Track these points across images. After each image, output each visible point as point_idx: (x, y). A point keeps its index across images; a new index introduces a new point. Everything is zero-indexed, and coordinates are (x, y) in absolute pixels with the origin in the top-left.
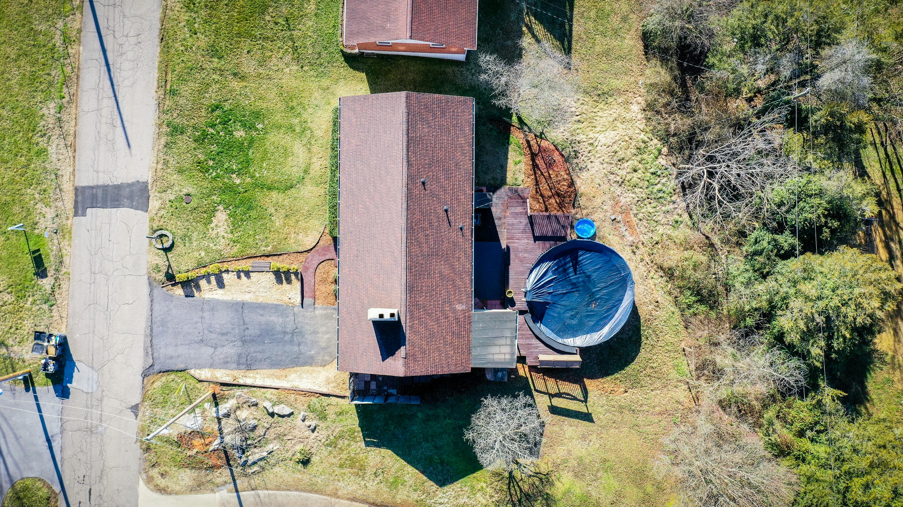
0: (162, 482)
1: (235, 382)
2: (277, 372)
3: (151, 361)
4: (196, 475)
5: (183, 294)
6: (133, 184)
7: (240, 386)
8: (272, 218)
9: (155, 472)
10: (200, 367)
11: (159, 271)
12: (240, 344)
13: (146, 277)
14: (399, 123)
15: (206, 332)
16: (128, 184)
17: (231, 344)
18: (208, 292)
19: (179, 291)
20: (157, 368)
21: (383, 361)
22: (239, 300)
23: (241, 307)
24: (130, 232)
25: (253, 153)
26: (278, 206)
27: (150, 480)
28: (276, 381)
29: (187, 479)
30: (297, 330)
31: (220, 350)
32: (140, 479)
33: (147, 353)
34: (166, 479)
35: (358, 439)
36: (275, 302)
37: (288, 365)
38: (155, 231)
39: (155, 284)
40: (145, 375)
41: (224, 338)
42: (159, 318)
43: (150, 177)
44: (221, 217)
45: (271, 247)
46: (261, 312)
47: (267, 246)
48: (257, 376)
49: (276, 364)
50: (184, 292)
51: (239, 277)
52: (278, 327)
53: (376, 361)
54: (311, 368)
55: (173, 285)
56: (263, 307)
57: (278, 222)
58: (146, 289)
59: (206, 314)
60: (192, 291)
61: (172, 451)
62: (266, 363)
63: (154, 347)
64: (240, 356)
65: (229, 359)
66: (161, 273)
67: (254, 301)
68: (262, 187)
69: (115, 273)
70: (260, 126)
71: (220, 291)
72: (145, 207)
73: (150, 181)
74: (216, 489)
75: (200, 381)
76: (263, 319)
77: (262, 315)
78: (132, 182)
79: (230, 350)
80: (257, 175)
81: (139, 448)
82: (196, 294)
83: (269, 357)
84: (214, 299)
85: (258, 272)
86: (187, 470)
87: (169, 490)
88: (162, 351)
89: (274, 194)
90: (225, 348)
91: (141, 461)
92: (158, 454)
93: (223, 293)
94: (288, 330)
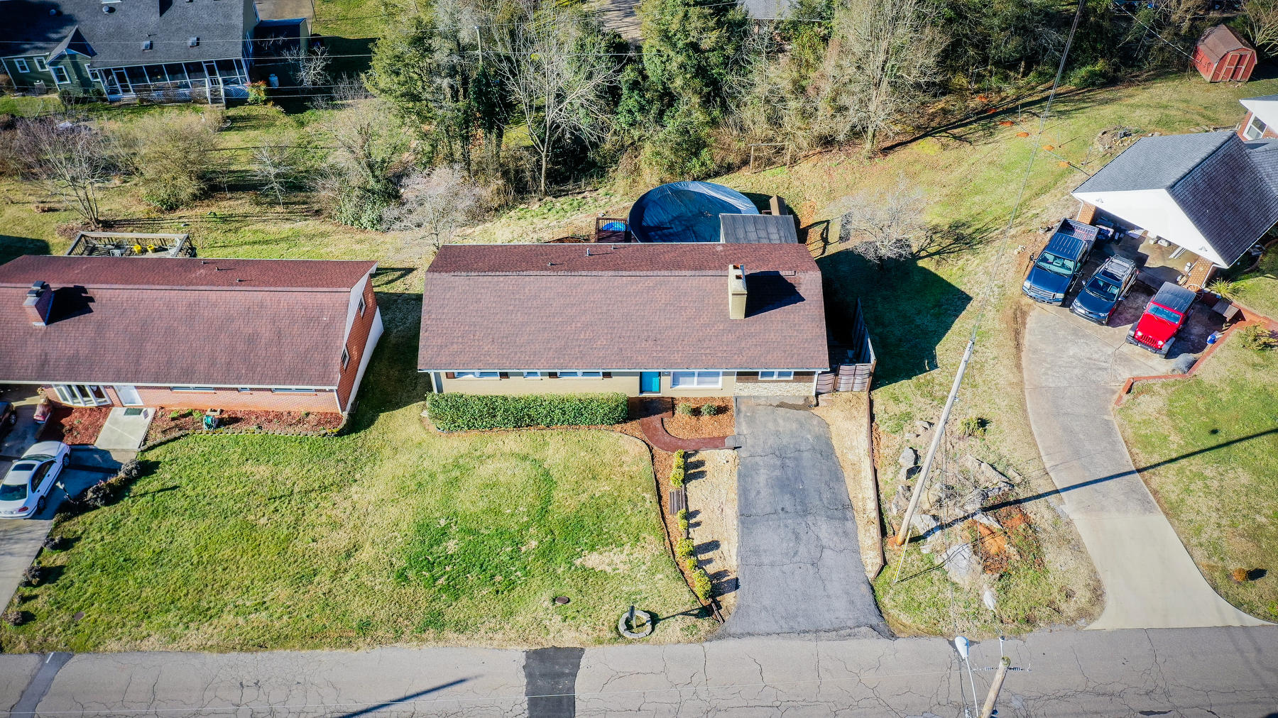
0: (1082, 596)
1: (877, 522)
2: (848, 474)
3: (864, 629)
4: (1049, 545)
5: (733, 592)
6: (530, 676)
7: (881, 514)
8: (597, 496)
9: (1069, 608)
10: (861, 566)
11: (695, 626)
12: (810, 519)
13: (707, 645)
14: (467, 282)
15: (797, 559)
16: (528, 684)
17: (813, 528)
18: (727, 559)
19: (729, 599)
20: (875, 620)
21: (803, 300)
22: (735, 522)
23: (747, 517)
24: (621, 675)
25: (487, 528)
26: (577, 489)
27: (1084, 614)
28: (863, 474)
29: (1062, 558)
30: (777, 453)
31: (825, 542)
32: (1089, 628)
33: (850, 635)
34: (1074, 588)
35: (928, 378)
36: (736, 478)
37: (834, 463)
38: (620, 636)
39: (719, 631)
40: (893, 636)
41: (804, 537)
42: (782, 622)
43: (519, 648)
44: (593, 560)
45: (645, 494)
46: (753, 494)
47: (644, 499)
48: (860, 496)
49: (835, 475)
50: (730, 591)
51: (698, 524)
52: (775, 473)
53: (804, 310)
54: (834, 438)
55: (719, 607)
56: (744, 493)
57: (603, 487)
58: (730, 644)
59: (766, 560)
60: (727, 582)
61: (1021, 585)
62: (836, 487)
63: (836, 626)
64: (830, 518)
65: (840, 531)
66: (698, 624)
67: (736, 503)
68: (544, 511)
69: (703, 696)
70: (443, 522)
71: (724, 546)
72: (573, 656)
73: (526, 648)
74: (1064, 519)
75: (885, 562)
76: (765, 492)
77: (758, 493)
78: (526, 676)
79: (824, 529)
80: (525, 519)
81: (1032, 634)
82: (732, 576)
83: (826, 484)
84: (739, 553)
85: (686, 501)
86: (1046, 560)
87: (1091, 582)
88: (842, 615)
89: (557, 495)
90: (820, 535)
91: (1054, 629)
92: (1033, 604)
93: (726, 542)
94: (778, 463)
